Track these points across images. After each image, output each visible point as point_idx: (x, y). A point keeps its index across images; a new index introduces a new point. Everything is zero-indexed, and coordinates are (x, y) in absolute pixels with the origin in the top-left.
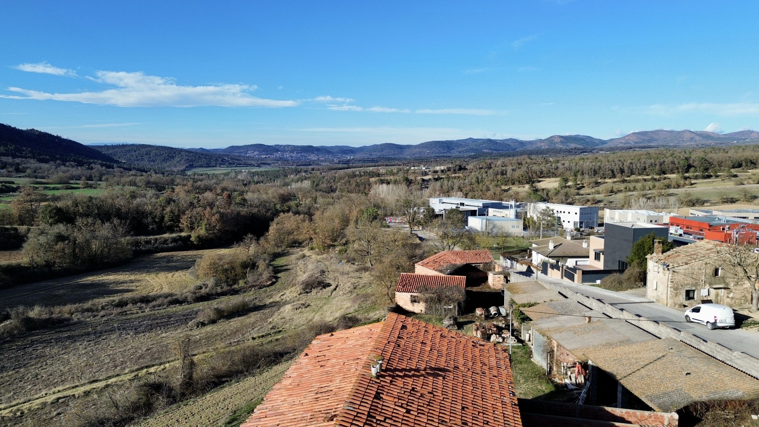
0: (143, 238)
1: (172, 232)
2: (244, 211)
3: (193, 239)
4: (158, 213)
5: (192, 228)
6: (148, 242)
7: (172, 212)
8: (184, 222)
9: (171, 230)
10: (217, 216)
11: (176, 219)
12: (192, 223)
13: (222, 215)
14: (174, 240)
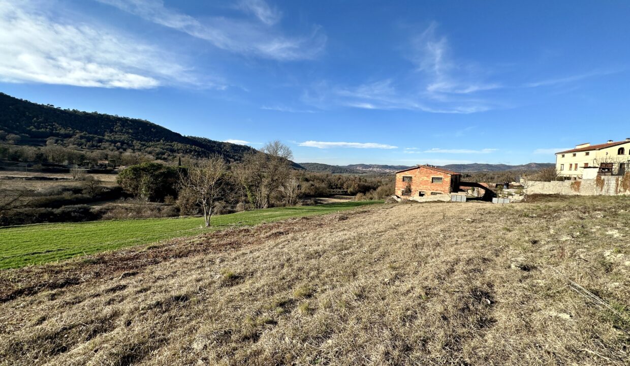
0: (332, 190)
1: (340, 189)
2: (366, 184)
3: (348, 192)
4: (336, 182)
5: (348, 189)
6: (334, 192)
7: (341, 182)
8: (345, 186)
9: (340, 188)
10: (357, 185)
11: (342, 185)
12: (348, 186)
13: (359, 185)
14: (342, 192)
